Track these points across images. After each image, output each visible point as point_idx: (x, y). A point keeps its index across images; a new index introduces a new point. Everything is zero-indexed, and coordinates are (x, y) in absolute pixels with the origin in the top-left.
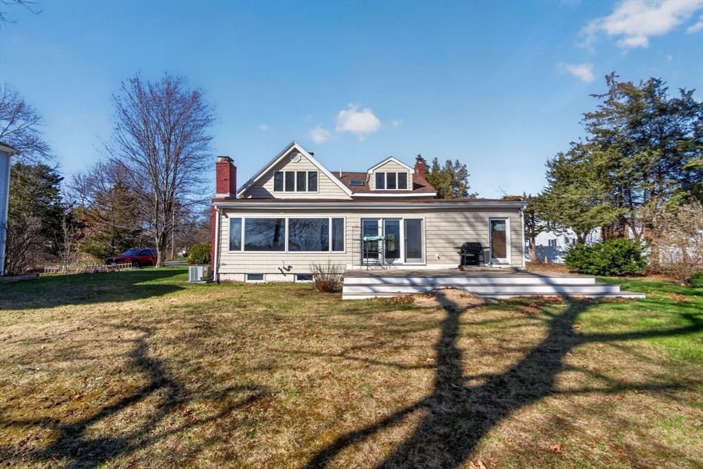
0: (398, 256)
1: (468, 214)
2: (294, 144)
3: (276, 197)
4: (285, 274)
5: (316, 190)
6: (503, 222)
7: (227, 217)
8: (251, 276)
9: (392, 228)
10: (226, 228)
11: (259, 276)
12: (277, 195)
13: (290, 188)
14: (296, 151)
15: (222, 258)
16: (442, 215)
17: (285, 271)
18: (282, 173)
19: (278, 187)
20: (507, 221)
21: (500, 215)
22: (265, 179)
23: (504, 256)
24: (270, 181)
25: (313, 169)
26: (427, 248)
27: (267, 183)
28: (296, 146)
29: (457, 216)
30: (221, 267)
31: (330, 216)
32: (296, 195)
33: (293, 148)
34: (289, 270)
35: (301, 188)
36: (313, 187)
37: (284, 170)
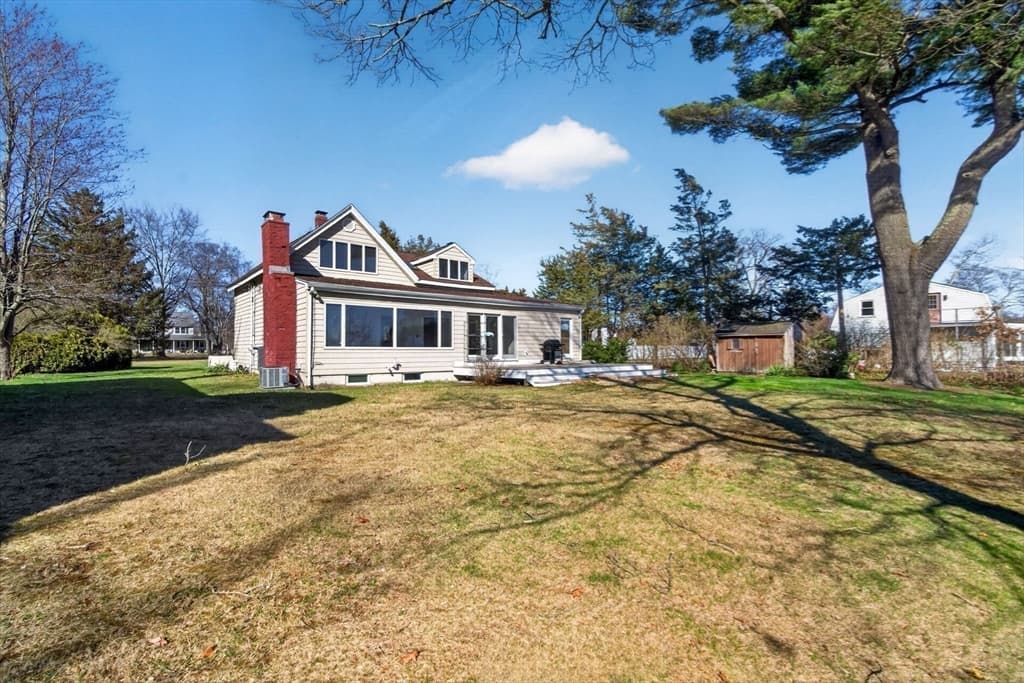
0: (496, 353)
1: (549, 314)
2: (350, 208)
3: (324, 274)
4: (392, 374)
5: (374, 271)
6: (568, 323)
7: (322, 302)
8: (352, 378)
9: (492, 323)
10: (321, 317)
11: (363, 378)
12: (326, 272)
13: (341, 265)
14: (351, 217)
15: (316, 356)
16: (531, 313)
17: (394, 371)
18: (331, 242)
19: (326, 261)
20: (571, 322)
21: (568, 316)
22: (309, 248)
23: (568, 352)
24: (315, 251)
25: (372, 244)
26: (518, 345)
27: (309, 255)
28: (353, 211)
29: (541, 315)
30: (316, 367)
31: (439, 309)
32: (349, 274)
33: (347, 213)
34: (397, 369)
35: (356, 266)
36: (371, 268)
37: (335, 239)
